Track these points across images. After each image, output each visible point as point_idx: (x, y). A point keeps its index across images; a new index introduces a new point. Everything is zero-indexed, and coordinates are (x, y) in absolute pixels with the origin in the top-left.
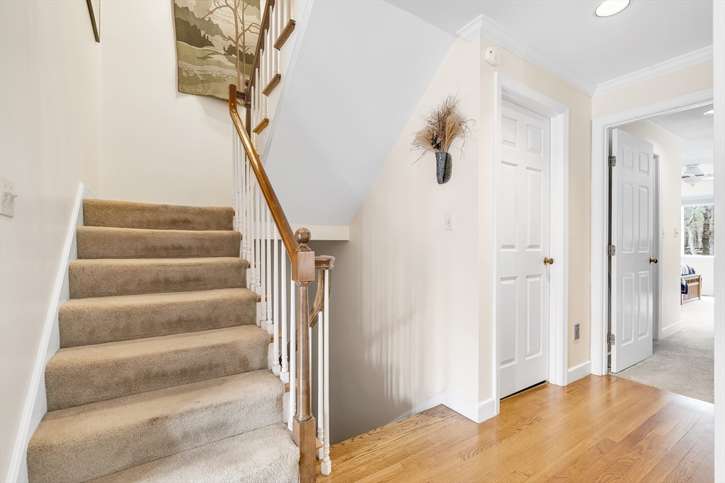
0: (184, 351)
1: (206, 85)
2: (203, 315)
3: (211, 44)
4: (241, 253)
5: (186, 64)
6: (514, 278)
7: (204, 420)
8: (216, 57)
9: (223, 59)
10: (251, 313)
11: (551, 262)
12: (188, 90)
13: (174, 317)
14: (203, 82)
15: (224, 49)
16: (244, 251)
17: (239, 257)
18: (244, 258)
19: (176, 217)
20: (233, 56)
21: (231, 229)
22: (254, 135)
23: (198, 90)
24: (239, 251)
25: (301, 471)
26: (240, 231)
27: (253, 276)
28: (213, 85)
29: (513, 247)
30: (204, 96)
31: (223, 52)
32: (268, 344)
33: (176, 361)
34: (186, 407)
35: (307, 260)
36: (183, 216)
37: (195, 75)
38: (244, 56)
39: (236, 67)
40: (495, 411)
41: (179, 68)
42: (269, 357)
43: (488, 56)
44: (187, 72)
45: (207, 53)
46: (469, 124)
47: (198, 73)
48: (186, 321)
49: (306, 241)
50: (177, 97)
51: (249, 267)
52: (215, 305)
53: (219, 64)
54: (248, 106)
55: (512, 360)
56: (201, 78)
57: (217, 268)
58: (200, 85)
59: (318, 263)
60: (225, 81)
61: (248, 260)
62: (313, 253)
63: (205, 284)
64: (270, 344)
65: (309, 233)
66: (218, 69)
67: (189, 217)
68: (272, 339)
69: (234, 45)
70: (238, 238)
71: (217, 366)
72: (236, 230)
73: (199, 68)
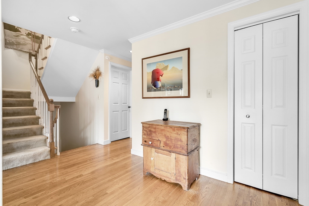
0: (16, 130)
1: (18, 46)
2: (21, 122)
3: (20, 31)
4: (34, 105)
5: (9, 38)
6: (118, 111)
7: (23, 144)
8: (22, 36)
9: (25, 37)
10: (37, 122)
11: (130, 107)
12: (10, 48)
13: (11, 122)
14: (16, 45)
15: (26, 34)
16: (35, 105)
17: (33, 106)
18: (35, 107)
19: (8, 94)
20: (30, 36)
21: (30, 98)
22: (38, 70)
23: (14, 48)
24: (33, 105)
25: (50, 153)
26: (33, 99)
27: (38, 112)
28: (21, 46)
29: (118, 103)
30: (17, 50)
31: (26, 35)
32: (42, 129)
33: (13, 132)
34: (18, 141)
35: (52, 106)
36: (11, 94)
37: (13, 42)
38: (35, 36)
39: (31, 40)
40: (109, 142)
41: (5, 39)
42: (43, 132)
43: (106, 58)
44: (9, 41)
45: (18, 35)
46: (102, 73)
47: (14, 41)
48: (15, 124)
49: (52, 102)
50: (4, 50)
51: (37, 109)
52: (25, 119)
53: (24, 39)
54: (36, 59)
55: (118, 131)
56: (15, 43)
57: (25, 109)
58: (15, 46)
59: (55, 107)
60: (26, 45)
61: (36, 107)
62: (54, 105)
63: (21, 114)
64: (43, 129)
65: (53, 100)
66: (23, 41)
67: (13, 94)
68: (44, 127)
69: (30, 32)
70: (33, 101)
71: (26, 134)
72: (32, 99)
73: (14, 39)
